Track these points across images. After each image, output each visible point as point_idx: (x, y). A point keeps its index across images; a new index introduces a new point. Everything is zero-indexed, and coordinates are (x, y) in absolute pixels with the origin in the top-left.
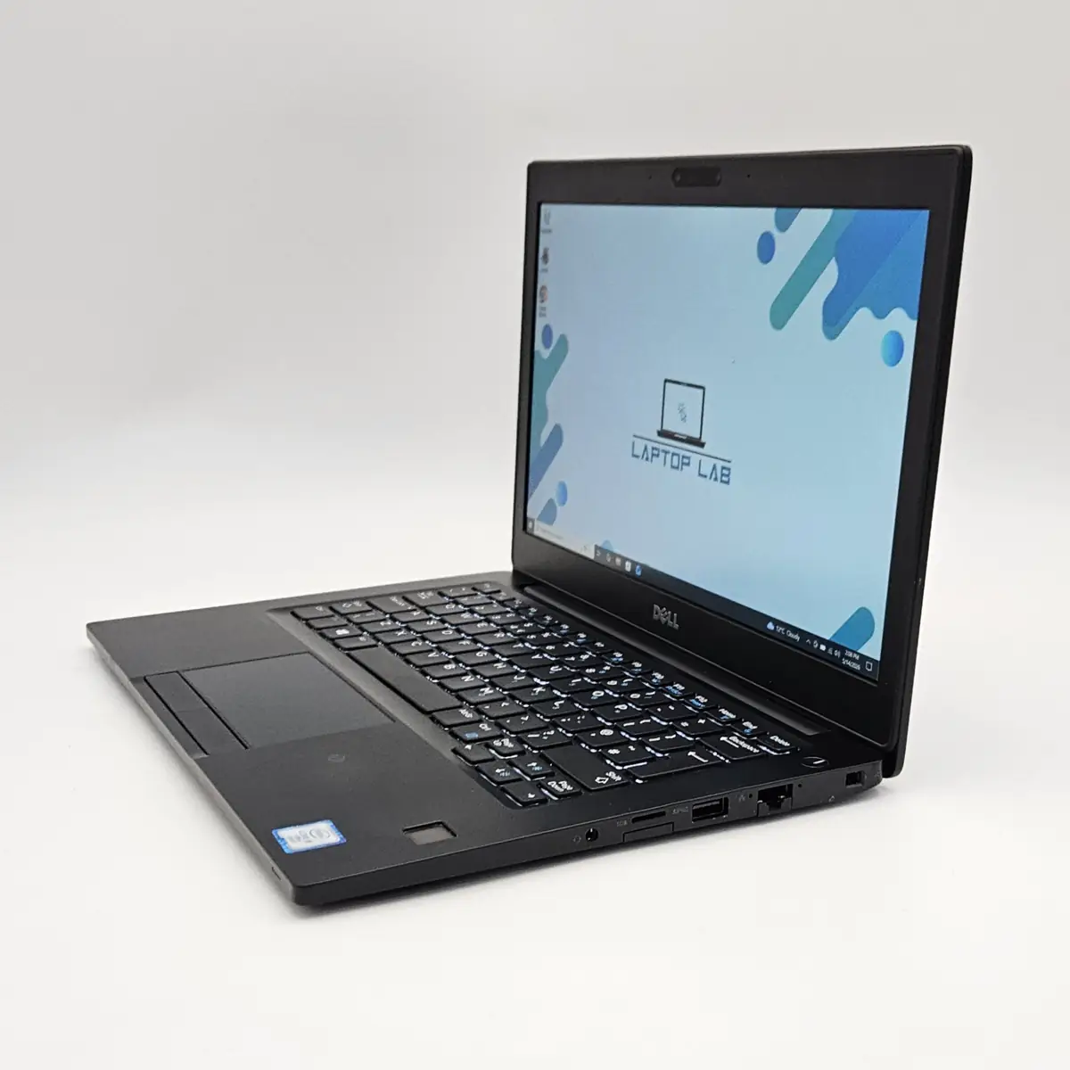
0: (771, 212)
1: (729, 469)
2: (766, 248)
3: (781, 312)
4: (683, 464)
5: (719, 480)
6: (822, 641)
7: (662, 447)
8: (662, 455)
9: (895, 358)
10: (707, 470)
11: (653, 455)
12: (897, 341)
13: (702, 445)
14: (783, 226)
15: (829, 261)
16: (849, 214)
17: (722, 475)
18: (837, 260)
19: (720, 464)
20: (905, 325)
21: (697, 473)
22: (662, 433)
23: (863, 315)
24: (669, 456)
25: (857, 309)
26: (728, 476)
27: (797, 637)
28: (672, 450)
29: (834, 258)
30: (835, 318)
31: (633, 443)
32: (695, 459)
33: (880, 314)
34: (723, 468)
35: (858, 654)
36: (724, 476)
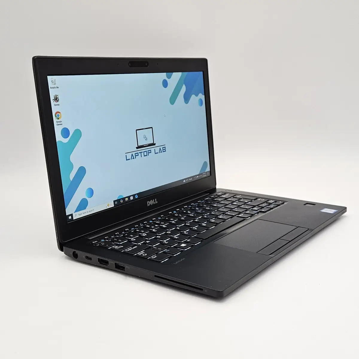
1: (165, 147)
2: (165, 84)
3: (173, 100)
4: (148, 153)
5: (162, 152)
6: (197, 175)
7: (139, 152)
8: (140, 154)
9: (201, 104)
10: (157, 151)
11: (136, 156)
12: (201, 100)
13: (155, 144)
14: (169, 77)
15: (183, 85)
16: (186, 73)
17: (163, 150)
18: (185, 85)
19: (161, 147)
20: (202, 97)
21: (155, 153)
22: (138, 147)
23: (193, 96)
24: (142, 154)
25: (191, 96)
26: (165, 149)
27: (192, 179)
28: (143, 151)
29: (184, 85)
30: (187, 98)
31: (126, 156)
32: (153, 150)
33: (197, 95)
34: (163, 148)
35: (205, 172)
36: (164, 150)
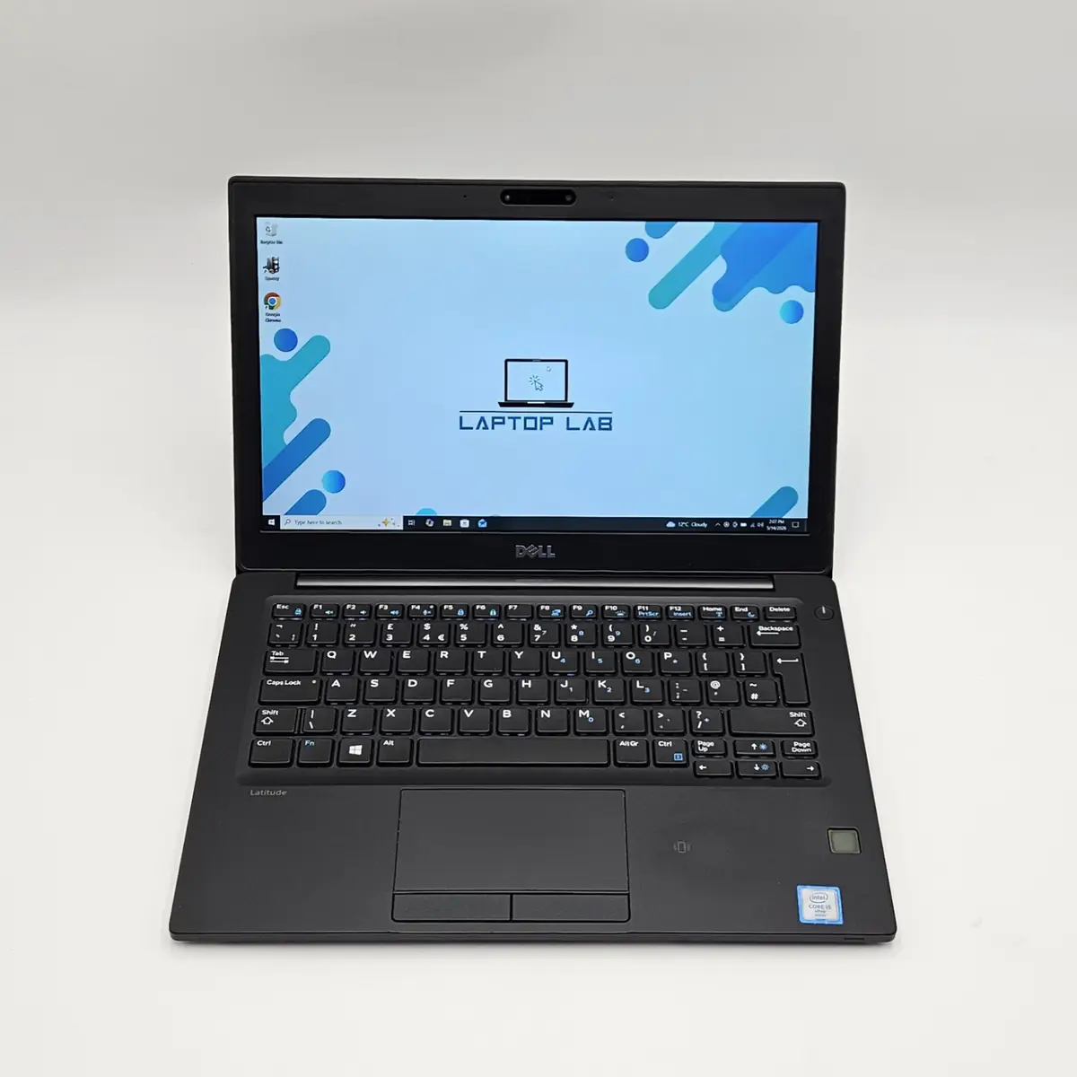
0: (642, 224)
1: (610, 419)
2: (638, 251)
3: (663, 295)
4: (542, 423)
5: (596, 426)
6: (739, 520)
7: (506, 415)
8: (509, 421)
9: (795, 318)
10: (578, 424)
11: (494, 423)
12: (795, 307)
13: (570, 405)
14: (656, 234)
15: (715, 258)
16: (732, 226)
17: (601, 424)
18: (724, 257)
19: (596, 416)
21: (566, 427)
22: (507, 404)
23: (759, 292)
24: (520, 421)
25: (751, 289)
26: (609, 424)
27: (705, 525)
28: (522, 415)
29: (721, 256)
30: (726, 295)
31: (461, 418)
32: (560, 417)
33: (776, 290)
34: (602, 419)
35: (782, 519)
36: (603, 425)
